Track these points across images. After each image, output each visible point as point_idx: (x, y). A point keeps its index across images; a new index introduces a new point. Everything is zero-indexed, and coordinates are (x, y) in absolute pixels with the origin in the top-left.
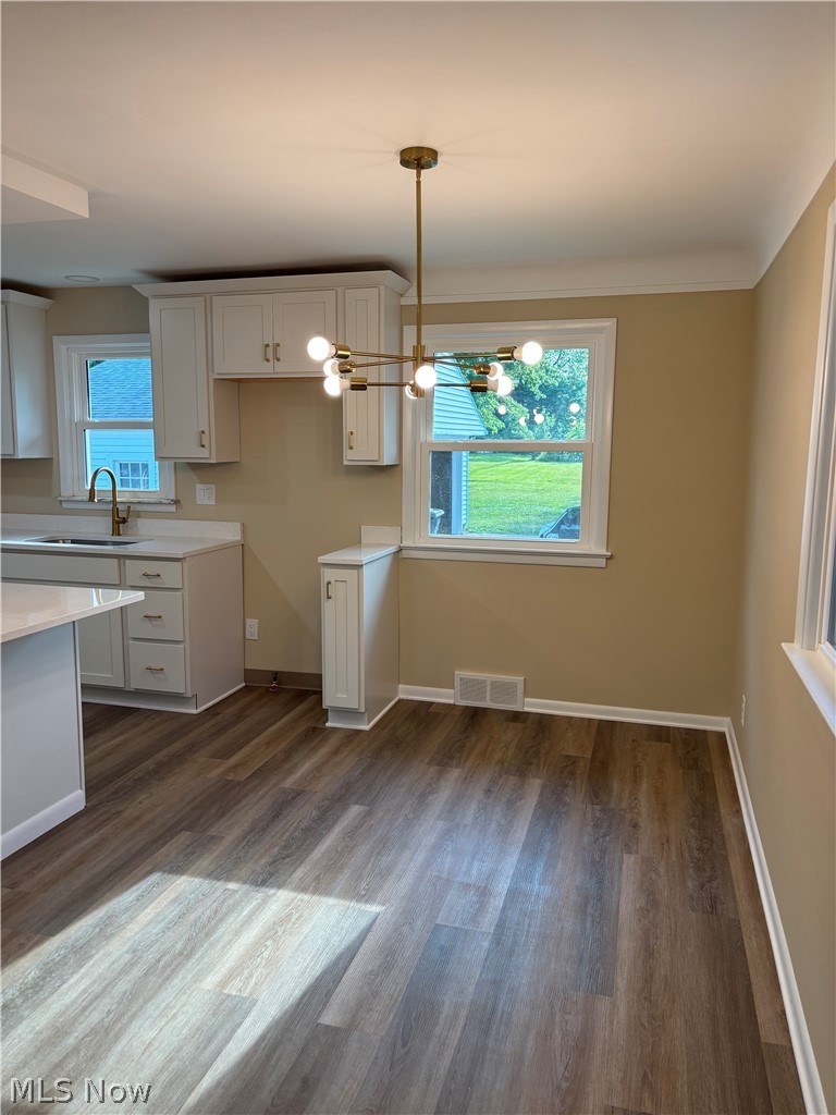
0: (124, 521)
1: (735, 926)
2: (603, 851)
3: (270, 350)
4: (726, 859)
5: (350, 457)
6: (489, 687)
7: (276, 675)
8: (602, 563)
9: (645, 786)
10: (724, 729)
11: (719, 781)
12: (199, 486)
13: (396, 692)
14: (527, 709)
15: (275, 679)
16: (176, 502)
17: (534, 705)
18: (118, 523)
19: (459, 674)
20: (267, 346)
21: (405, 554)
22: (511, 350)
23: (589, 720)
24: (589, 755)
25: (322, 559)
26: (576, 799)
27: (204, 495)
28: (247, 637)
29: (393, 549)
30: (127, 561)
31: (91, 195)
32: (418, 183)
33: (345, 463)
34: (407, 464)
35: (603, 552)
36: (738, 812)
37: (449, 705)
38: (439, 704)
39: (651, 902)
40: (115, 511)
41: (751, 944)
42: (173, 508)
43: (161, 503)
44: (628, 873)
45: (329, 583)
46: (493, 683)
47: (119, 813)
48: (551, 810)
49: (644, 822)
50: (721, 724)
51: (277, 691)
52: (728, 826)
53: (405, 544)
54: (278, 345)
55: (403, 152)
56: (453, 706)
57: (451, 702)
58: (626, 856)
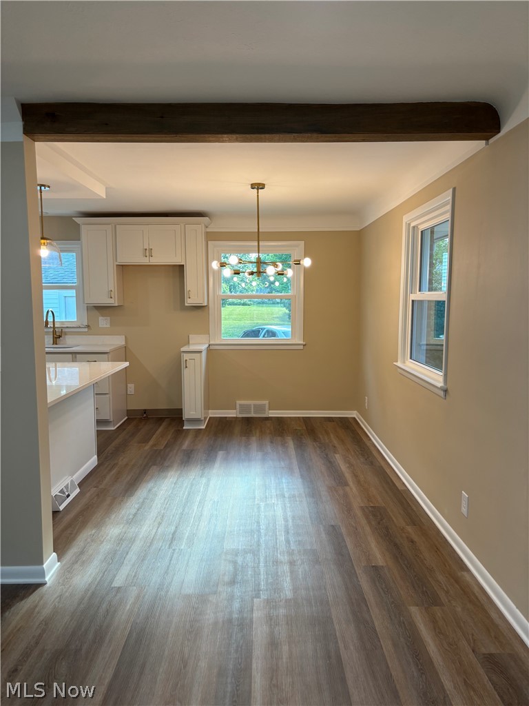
0: (60, 337)
1: (381, 467)
2: (327, 455)
3: (147, 251)
4: (371, 452)
5: (189, 302)
6: (252, 407)
7: (145, 411)
8: (301, 347)
9: (332, 436)
10: (354, 416)
11: (360, 432)
12: (100, 318)
13: (208, 414)
14: (270, 416)
15: (145, 413)
16: (88, 326)
17: (273, 414)
18: (56, 338)
19: (238, 402)
20: (146, 249)
21: (211, 347)
22: (299, 261)
23: (299, 417)
24: (305, 428)
25: (183, 349)
26: (308, 441)
27: (104, 322)
28: (128, 393)
29: (207, 345)
30: (78, 355)
31: (106, 188)
32: (258, 196)
33: (186, 305)
34: (211, 305)
35: (302, 342)
36: (370, 439)
37: (234, 417)
38: (229, 417)
39: (351, 465)
40: (54, 332)
41: (388, 471)
42: (86, 330)
43: (80, 327)
44: (338, 459)
45: (186, 360)
46: (255, 405)
47: (116, 464)
48: (300, 446)
49: (337, 445)
50: (353, 414)
51: (147, 419)
52: (368, 444)
53: (211, 343)
54: (151, 249)
55: (252, 185)
56: (236, 417)
57: (235, 416)
58: (336, 455)
